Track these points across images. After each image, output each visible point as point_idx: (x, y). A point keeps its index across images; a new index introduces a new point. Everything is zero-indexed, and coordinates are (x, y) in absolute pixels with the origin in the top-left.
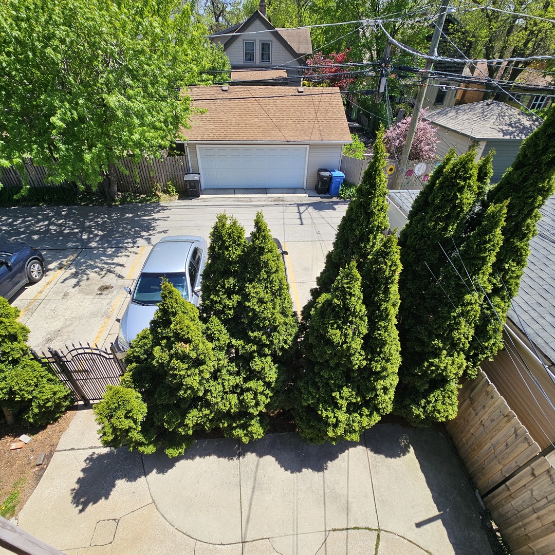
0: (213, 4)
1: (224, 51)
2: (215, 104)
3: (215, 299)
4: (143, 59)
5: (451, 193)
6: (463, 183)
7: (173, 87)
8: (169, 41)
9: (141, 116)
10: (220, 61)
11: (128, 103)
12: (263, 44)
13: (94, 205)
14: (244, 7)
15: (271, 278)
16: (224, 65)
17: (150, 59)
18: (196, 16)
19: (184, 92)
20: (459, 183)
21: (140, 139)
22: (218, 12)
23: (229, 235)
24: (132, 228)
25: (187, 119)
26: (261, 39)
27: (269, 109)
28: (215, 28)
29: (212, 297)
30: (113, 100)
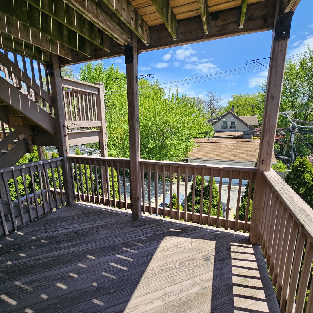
0: (211, 109)
1: (212, 126)
2: (204, 145)
3: (190, 204)
4: (180, 129)
5: (298, 173)
6: (302, 169)
7: (188, 138)
8: (190, 124)
9: (175, 146)
10: (210, 129)
11: (172, 142)
12: (232, 123)
13: (147, 180)
14: (225, 110)
15: (214, 199)
16: (211, 131)
17: (182, 129)
18: (203, 114)
19: (192, 140)
20: (301, 170)
21: (173, 154)
22: (212, 112)
23: (199, 180)
24: (160, 190)
25: (191, 149)
26: (231, 121)
27: (230, 147)
28: (211, 117)
29: (189, 203)
30: (168, 141)
